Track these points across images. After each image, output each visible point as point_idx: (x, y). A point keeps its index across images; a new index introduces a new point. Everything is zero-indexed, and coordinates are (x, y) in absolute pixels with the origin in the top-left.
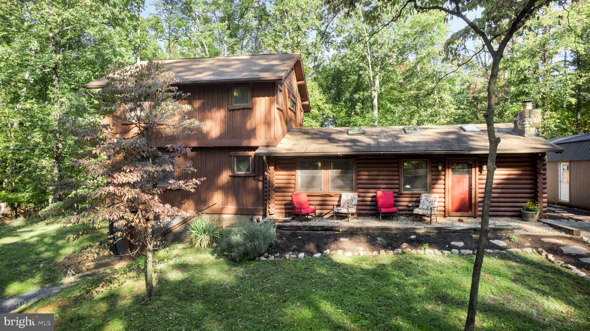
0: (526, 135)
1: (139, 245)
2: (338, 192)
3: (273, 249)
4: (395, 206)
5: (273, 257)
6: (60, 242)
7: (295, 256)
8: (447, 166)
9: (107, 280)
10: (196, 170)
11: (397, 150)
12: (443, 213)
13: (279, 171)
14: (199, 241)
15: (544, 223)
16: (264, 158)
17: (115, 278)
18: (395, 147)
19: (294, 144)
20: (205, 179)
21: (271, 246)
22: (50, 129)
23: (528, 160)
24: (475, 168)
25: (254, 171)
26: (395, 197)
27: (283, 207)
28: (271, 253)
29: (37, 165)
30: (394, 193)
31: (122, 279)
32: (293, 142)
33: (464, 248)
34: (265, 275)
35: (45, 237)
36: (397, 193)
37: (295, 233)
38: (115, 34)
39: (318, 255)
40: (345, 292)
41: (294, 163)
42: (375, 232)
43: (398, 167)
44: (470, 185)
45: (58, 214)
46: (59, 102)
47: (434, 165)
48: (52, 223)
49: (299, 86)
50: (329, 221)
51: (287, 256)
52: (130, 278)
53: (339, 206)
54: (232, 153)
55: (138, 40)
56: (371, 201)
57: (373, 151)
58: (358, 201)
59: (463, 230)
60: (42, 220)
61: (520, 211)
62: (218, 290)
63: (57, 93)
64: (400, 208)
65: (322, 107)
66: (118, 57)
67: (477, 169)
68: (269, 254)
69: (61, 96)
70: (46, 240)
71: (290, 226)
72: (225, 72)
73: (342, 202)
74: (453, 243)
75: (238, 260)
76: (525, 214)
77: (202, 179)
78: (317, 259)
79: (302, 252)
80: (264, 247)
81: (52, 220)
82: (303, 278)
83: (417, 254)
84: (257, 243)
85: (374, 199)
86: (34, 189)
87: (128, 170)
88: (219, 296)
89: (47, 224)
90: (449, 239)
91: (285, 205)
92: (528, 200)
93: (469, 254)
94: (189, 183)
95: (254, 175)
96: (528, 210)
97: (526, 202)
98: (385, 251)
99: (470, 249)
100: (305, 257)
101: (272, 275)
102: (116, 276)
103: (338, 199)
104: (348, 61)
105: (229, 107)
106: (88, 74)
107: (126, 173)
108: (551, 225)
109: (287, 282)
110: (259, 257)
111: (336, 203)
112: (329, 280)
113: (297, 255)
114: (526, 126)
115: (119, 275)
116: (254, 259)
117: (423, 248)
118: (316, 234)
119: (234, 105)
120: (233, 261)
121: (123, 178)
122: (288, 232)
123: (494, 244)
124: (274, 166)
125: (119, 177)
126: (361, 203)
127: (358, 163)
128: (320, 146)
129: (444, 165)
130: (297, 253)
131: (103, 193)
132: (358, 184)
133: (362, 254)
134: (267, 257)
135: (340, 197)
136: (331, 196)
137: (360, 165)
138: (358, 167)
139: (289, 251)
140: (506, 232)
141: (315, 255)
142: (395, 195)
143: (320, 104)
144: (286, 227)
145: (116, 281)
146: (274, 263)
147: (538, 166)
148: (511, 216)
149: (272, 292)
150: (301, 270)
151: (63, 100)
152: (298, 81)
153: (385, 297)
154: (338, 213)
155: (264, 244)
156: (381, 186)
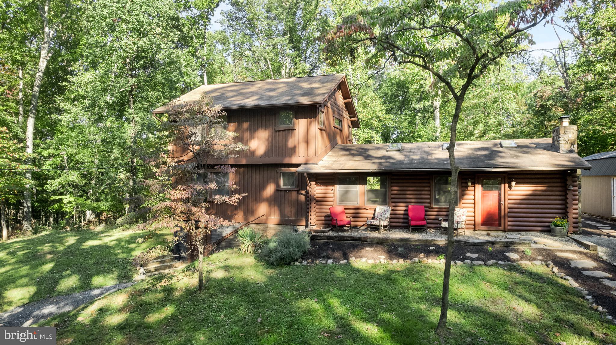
0: (561, 151)
1: (191, 248)
2: (373, 206)
3: (306, 255)
4: (424, 219)
5: (306, 262)
6: (133, 246)
7: (324, 262)
8: (476, 182)
9: (169, 277)
10: (238, 188)
11: (426, 167)
12: (473, 227)
13: (319, 186)
14: (246, 247)
15: (571, 238)
16: (305, 174)
17: (175, 276)
18: (425, 165)
19: (335, 161)
20: (247, 194)
21: (304, 253)
22: (126, 146)
23: (558, 176)
24: (504, 184)
25: (298, 186)
26: (426, 211)
27: (323, 218)
28: (304, 259)
29: (116, 178)
30: (425, 207)
31: (180, 277)
32: (334, 159)
33: (477, 259)
34: (295, 277)
35: (122, 241)
36: (428, 207)
37: (327, 242)
38: (182, 55)
39: (343, 262)
40: (357, 293)
41: (333, 179)
42: (399, 243)
43: (429, 183)
44: (500, 200)
45: (131, 222)
46: (133, 121)
47: (463, 181)
48: (127, 229)
49: (346, 104)
50: (363, 232)
51: (318, 262)
52: (187, 276)
53: (373, 218)
54: (278, 169)
55: (205, 57)
56: (404, 215)
57: (404, 168)
58: (391, 214)
59: (482, 243)
60: (119, 227)
61: (549, 226)
62: (254, 287)
63: (132, 114)
64: (428, 221)
65: (382, 118)
66: (185, 77)
67: (507, 185)
68: (302, 259)
69: (136, 116)
70: (123, 244)
71: (324, 236)
72: (272, 97)
73: (376, 215)
74: (468, 255)
75: (275, 264)
76: (553, 229)
77: (244, 195)
78: (342, 265)
79: (331, 259)
80: (299, 254)
81: (128, 226)
82: (326, 280)
83: (433, 263)
84: (291, 249)
85: (406, 212)
86: (114, 199)
87: (182, 189)
88: (255, 292)
89: (123, 230)
90: (465, 251)
91: (325, 217)
92: (557, 215)
93: (480, 265)
94: (232, 198)
95: (298, 189)
96: (556, 225)
97: (554, 218)
98: (404, 260)
99: (482, 260)
100: (333, 263)
101: (301, 277)
102: (176, 274)
103: (373, 212)
104: (408, 71)
105: (276, 128)
106: (158, 95)
107: (180, 191)
108: (576, 241)
109: (312, 283)
110: (294, 261)
111: (372, 216)
112: (348, 282)
113: (327, 261)
114: (560, 142)
115: (178, 273)
116: (289, 264)
117: (438, 258)
118: (346, 244)
119: (280, 126)
120: (271, 265)
121: (178, 195)
122: (322, 241)
123: (507, 256)
124: (315, 181)
125: (175, 194)
126: (393, 216)
127: (392, 179)
128: (357, 163)
129: (473, 181)
130: (326, 259)
131: (163, 206)
132: (392, 198)
133: (383, 261)
134: (301, 262)
135: (375, 210)
136: (367, 209)
137: (393, 181)
138: (392, 183)
139: (320, 258)
140: (523, 245)
141: (341, 262)
142: (427, 209)
143: (380, 115)
144: (320, 236)
145: (176, 278)
146: (306, 268)
147: (568, 183)
148: (541, 231)
149: (297, 290)
150: (326, 273)
151: (137, 119)
152: (344, 99)
153: (390, 297)
154: (371, 225)
155: (298, 251)
156: (413, 200)
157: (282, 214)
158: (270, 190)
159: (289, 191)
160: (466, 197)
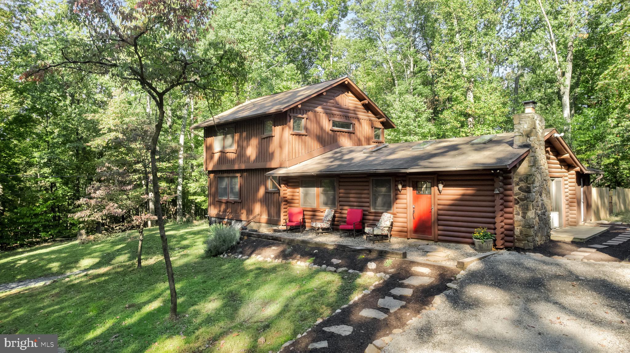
5: (226, 256)
8: (408, 184)
12: (406, 234)
16: (271, 178)
23: (489, 177)
26: (365, 215)
33: (336, 265)
36: (366, 211)
43: (369, 186)
47: (397, 183)
58: (332, 217)
67: (435, 188)
68: (226, 253)
74: (333, 260)
80: (223, 248)
95: (279, 191)
105: (262, 136)
110: (220, 254)
114: (515, 134)
116: (217, 256)
117: (307, 261)
119: (265, 134)
127: (340, 182)
129: (405, 183)
132: (340, 201)
138: (340, 185)
139: (238, 253)
146: (223, 260)
152: (361, 100)
156: (355, 204)
157: (269, 215)
158: (262, 192)
159: (274, 193)
160: (398, 201)
